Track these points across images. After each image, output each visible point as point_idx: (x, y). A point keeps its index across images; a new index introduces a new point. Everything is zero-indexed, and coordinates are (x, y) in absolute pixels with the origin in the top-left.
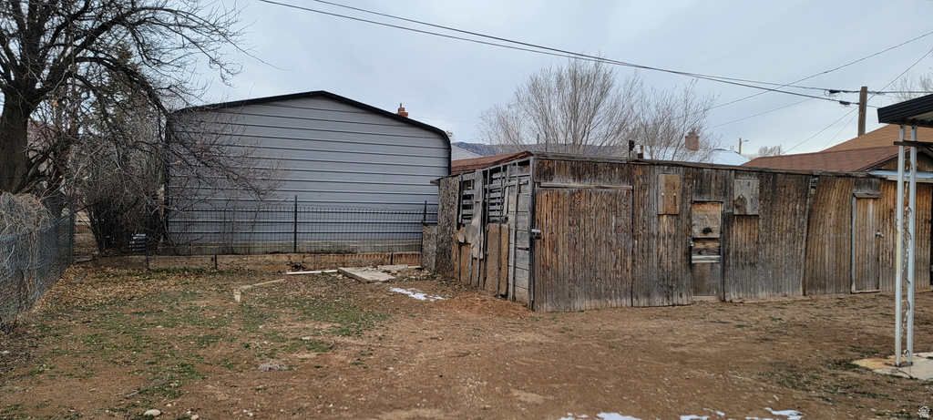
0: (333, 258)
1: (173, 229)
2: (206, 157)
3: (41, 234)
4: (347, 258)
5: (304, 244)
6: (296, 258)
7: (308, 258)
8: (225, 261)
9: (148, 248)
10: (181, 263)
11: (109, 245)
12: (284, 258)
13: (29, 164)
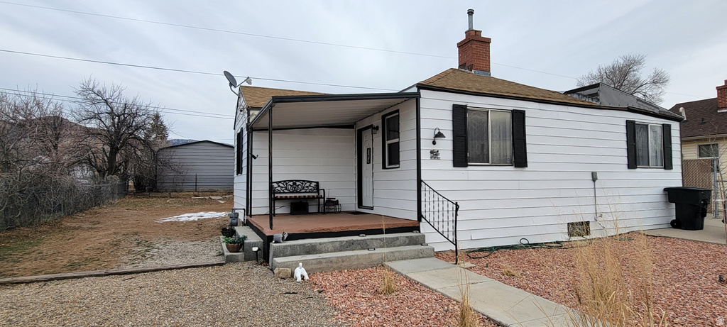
0: (209, 193)
1: (158, 184)
2: (166, 164)
3: (119, 185)
4: (214, 193)
5: (200, 189)
6: (196, 193)
7: (200, 193)
8: (173, 194)
9: (151, 191)
10: (160, 194)
11: (139, 189)
12: (192, 193)
13: (116, 167)
